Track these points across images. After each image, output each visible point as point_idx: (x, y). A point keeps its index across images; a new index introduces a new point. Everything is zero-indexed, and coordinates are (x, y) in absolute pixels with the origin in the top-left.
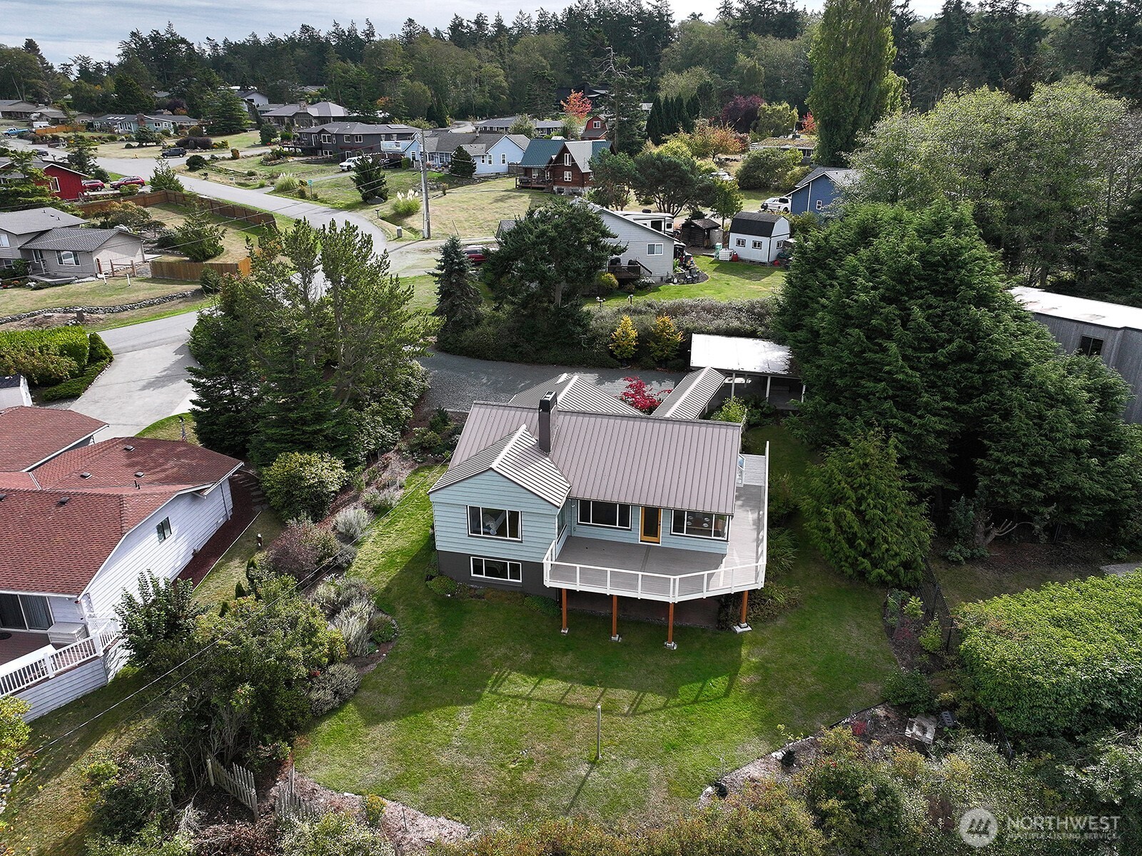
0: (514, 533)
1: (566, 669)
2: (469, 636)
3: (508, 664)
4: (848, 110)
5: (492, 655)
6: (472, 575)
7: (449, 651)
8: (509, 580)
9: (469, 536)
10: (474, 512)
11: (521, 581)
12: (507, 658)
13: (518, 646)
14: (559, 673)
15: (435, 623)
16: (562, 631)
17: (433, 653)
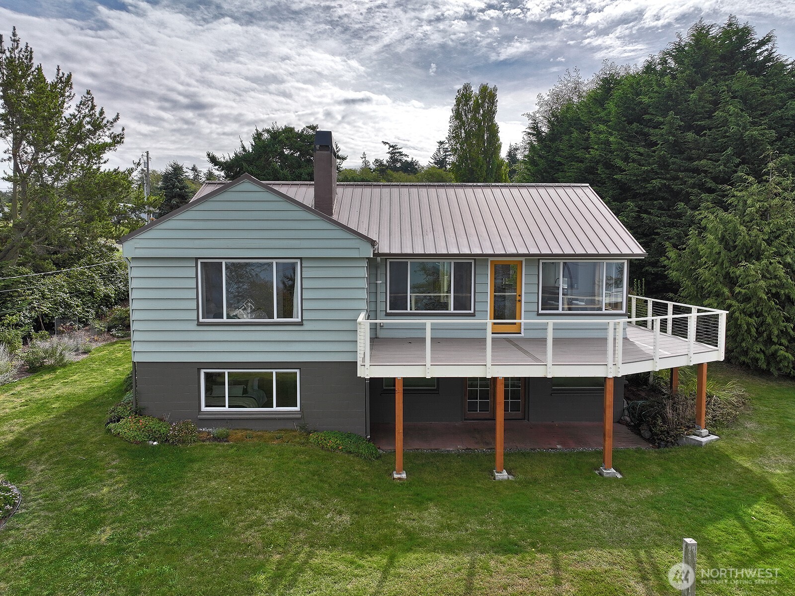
0: (287, 310)
1: (438, 531)
2: (200, 495)
3: (302, 536)
4: (479, 173)
5: (259, 523)
6: (204, 409)
7: (148, 527)
8: (275, 408)
9: (200, 324)
10: (211, 269)
11: (298, 408)
12: (295, 525)
13: (317, 504)
14: (428, 540)
15: (121, 482)
16: (396, 476)
17: (104, 535)
